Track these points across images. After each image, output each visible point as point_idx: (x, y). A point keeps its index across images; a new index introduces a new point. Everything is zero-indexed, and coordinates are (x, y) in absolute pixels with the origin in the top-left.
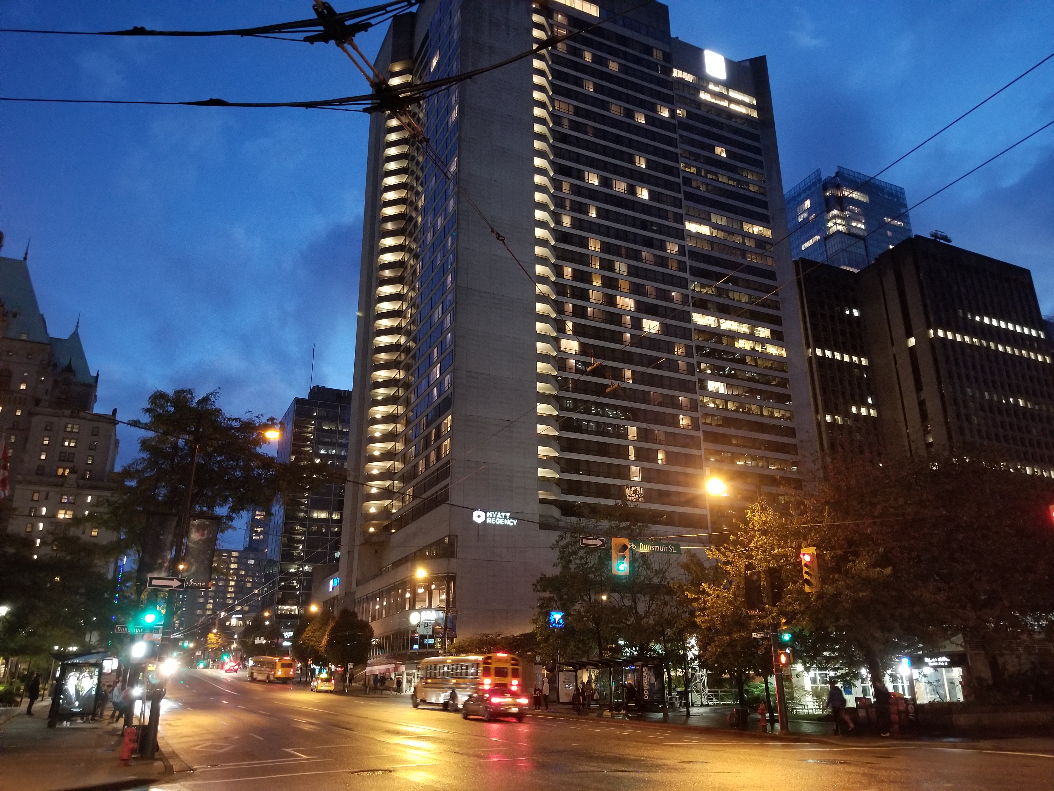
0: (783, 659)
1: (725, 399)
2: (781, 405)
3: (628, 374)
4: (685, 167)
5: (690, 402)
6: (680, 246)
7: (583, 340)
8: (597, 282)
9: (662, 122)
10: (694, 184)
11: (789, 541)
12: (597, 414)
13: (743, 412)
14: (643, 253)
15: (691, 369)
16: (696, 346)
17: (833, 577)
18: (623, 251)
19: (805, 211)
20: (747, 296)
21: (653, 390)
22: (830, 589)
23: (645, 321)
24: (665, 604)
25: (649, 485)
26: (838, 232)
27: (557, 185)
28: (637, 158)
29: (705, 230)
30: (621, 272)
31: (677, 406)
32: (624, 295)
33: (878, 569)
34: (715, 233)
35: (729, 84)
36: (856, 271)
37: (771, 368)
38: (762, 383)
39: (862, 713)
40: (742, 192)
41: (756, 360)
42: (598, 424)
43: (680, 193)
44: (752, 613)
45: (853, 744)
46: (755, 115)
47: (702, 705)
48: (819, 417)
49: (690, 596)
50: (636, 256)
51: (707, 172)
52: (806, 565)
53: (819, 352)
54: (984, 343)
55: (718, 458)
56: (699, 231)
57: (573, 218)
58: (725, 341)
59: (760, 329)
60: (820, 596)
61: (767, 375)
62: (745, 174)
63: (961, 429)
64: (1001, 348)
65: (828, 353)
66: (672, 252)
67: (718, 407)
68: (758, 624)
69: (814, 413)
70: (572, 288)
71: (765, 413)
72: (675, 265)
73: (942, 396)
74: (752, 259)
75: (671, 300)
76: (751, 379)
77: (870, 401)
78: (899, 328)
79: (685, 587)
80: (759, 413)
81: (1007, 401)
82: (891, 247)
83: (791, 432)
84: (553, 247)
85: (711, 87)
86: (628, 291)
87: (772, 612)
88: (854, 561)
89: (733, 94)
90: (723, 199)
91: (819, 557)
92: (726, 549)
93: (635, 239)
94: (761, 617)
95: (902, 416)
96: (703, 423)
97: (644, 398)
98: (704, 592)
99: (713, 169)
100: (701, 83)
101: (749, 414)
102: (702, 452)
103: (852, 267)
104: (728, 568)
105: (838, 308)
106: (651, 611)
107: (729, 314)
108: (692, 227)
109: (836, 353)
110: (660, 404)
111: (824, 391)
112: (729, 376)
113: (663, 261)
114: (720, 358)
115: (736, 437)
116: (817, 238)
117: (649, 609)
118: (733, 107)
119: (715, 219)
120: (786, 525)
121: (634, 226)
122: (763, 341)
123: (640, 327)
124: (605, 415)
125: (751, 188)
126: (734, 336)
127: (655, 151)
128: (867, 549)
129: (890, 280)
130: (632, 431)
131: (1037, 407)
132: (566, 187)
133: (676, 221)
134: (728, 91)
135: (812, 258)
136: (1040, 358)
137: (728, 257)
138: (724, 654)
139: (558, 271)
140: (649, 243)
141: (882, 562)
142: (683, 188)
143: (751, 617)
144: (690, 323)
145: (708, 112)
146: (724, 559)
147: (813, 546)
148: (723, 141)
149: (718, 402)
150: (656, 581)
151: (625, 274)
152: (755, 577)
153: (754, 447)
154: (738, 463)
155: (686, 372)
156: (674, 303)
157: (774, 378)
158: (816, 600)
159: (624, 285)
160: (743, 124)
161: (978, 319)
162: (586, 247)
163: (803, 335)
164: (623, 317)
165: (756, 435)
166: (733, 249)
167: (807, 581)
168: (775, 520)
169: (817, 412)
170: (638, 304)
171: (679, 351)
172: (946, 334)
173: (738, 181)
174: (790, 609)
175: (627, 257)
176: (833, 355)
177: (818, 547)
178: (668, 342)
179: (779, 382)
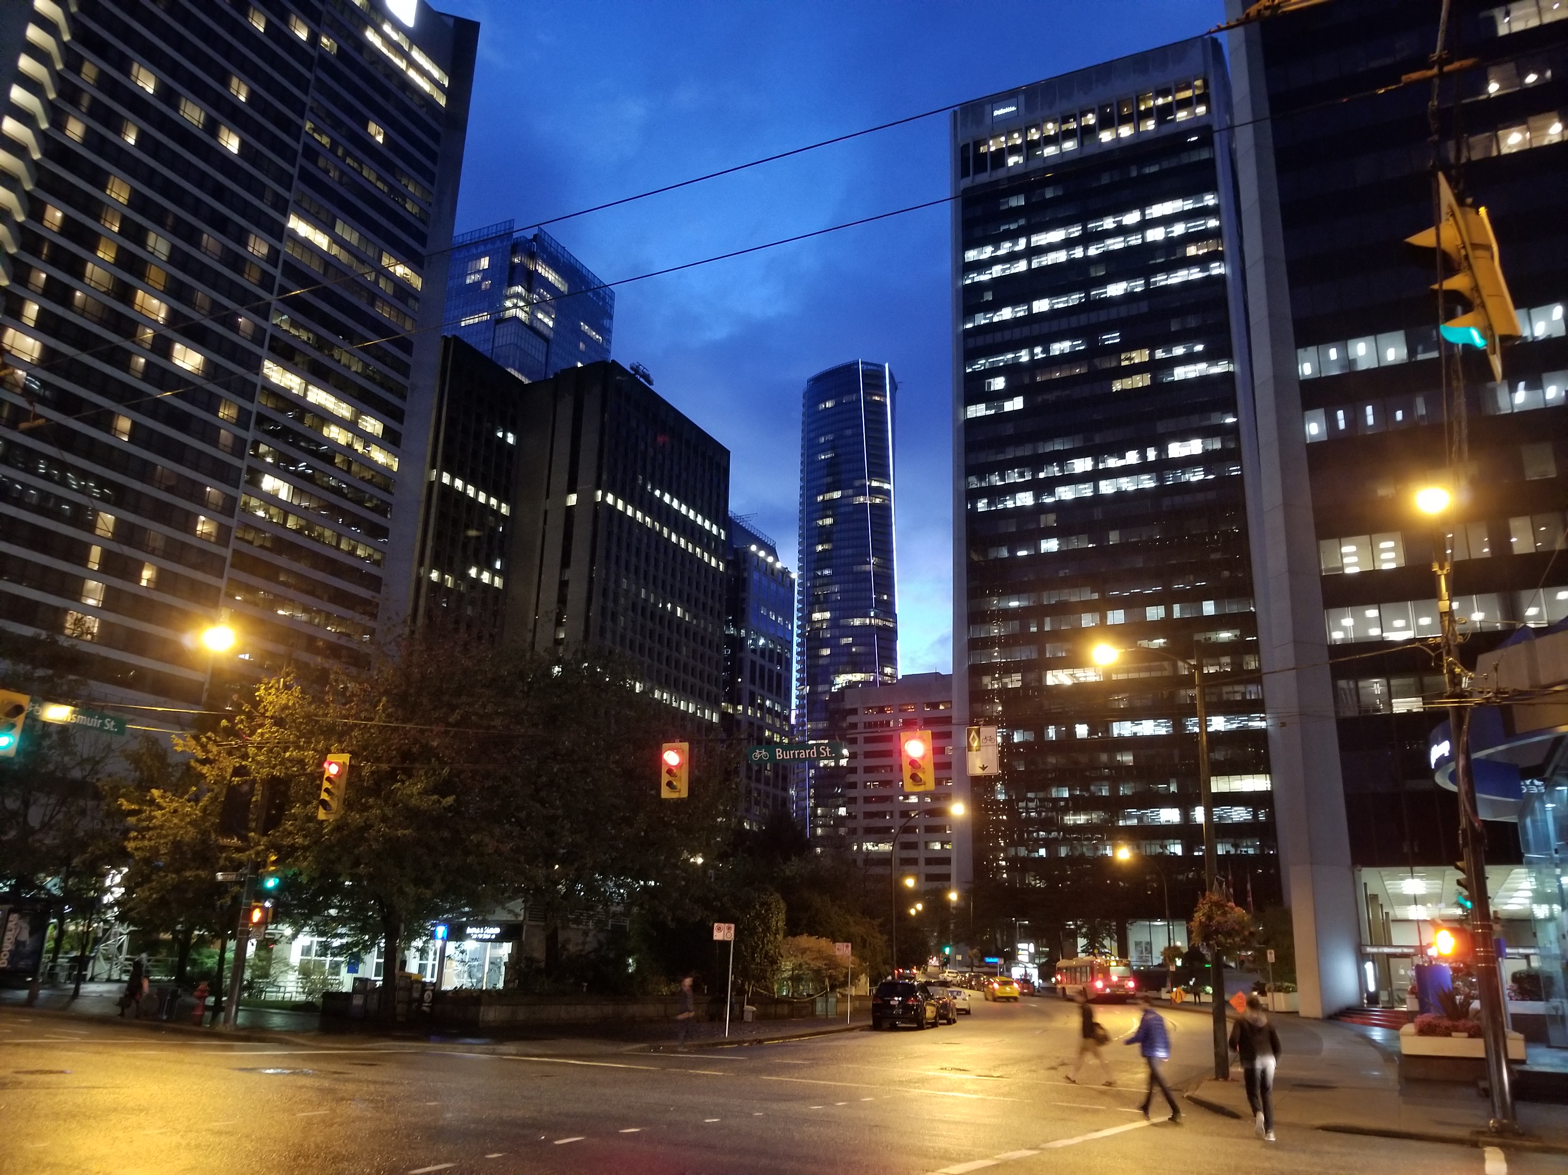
0: (257, 915)
1: (286, 509)
2: (370, 540)
3: (124, 424)
4: (314, 130)
5: (224, 499)
6: (271, 247)
7: (53, 343)
8: (106, 254)
9: (292, 43)
10: (321, 163)
11: (313, 740)
12: (47, 477)
13: (309, 536)
14: (205, 236)
15: (239, 447)
16: (258, 413)
17: (367, 801)
18: (170, 221)
19: (479, 271)
20: (361, 364)
21: (163, 463)
22: (356, 818)
23: (178, 347)
24: (83, 812)
25: (112, 617)
26: (515, 318)
27: (73, 62)
28: (235, 82)
29: (321, 240)
30: (156, 253)
31: (201, 500)
32: (152, 292)
33: (435, 797)
34: (335, 250)
35: (414, 36)
36: (526, 381)
37: (369, 482)
38: (350, 500)
39: (358, 1001)
40: (392, 204)
41: (350, 464)
42: (45, 495)
43: (294, 166)
44: (226, 841)
45: (330, 1045)
46: (442, 101)
47: (109, 980)
48: (422, 571)
49: (126, 805)
50: (192, 236)
51: (347, 153)
52: (328, 779)
53: (446, 479)
54: (657, 525)
55: (248, 597)
56: (311, 238)
57: (88, 130)
58: (308, 420)
59: (368, 419)
60: (339, 827)
61: (363, 492)
62: (404, 181)
63: (602, 632)
64: (674, 538)
65: (459, 484)
66: (255, 253)
67: (271, 517)
68: (231, 860)
69: (416, 563)
70: (54, 246)
71: (344, 546)
72: (255, 275)
73: (591, 579)
74: (384, 313)
75: (235, 328)
76: (337, 491)
77: (498, 565)
78: (561, 478)
79: (123, 791)
80: (334, 544)
81: (665, 606)
82: (579, 365)
83: (374, 583)
84: (36, 163)
85: (387, 28)
86: (162, 288)
87: (258, 844)
88: (403, 782)
89: (417, 55)
90: (360, 204)
91: (353, 770)
92: (209, 738)
93: (196, 207)
94: (238, 850)
95: (534, 596)
96: (237, 538)
97: (145, 471)
98: (152, 802)
99: (358, 154)
100: (373, 15)
101: (318, 541)
102: (223, 584)
103: (523, 374)
104: (205, 770)
105: (489, 425)
106: (53, 822)
107: (327, 381)
108: (298, 226)
109: (469, 487)
110: (169, 490)
111: (439, 536)
112: (302, 475)
113: (237, 262)
114: (293, 445)
115: (288, 572)
116: (485, 317)
117: (51, 817)
118: (412, 74)
119: (339, 228)
120: (316, 715)
121: (200, 186)
122: (368, 439)
123: (167, 354)
124: (64, 483)
125: (409, 206)
126: (325, 417)
127: (268, 83)
128: (426, 767)
129: (566, 410)
130: (107, 520)
131: (695, 622)
132: (89, 72)
133: (274, 206)
134: (411, 48)
135: (471, 341)
136: (713, 563)
137: (347, 295)
138: (162, 902)
139: (35, 210)
140: (220, 224)
141: (442, 789)
142: (300, 160)
143: (224, 848)
144: (257, 374)
145: (372, 63)
146: (201, 755)
147: (349, 752)
148: (385, 121)
149: (273, 511)
150: (77, 774)
151: (164, 258)
152: (246, 788)
153: (311, 593)
154: (280, 612)
155: (230, 450)
156: (238, 334)
157: (372, 497)
158: (331, 832)
159: (156, 276)
160: (421, 107)
161: (657, 493)
162: (103, 187)
163: (430, 448)
164: (140, 328)
165: (320, 576)
166: (356, 284)
167: (324, 804)
168: (301, 706)
169: (421, 563)
170: (173, 316)
171: (226, 412)
172: (616, 502)
173: (391, 187)
174: (288, 841)
175: (175, 232)
176: (465, 488)
177: (354, 755)
178: (211, 394)
179: (376, 505)
